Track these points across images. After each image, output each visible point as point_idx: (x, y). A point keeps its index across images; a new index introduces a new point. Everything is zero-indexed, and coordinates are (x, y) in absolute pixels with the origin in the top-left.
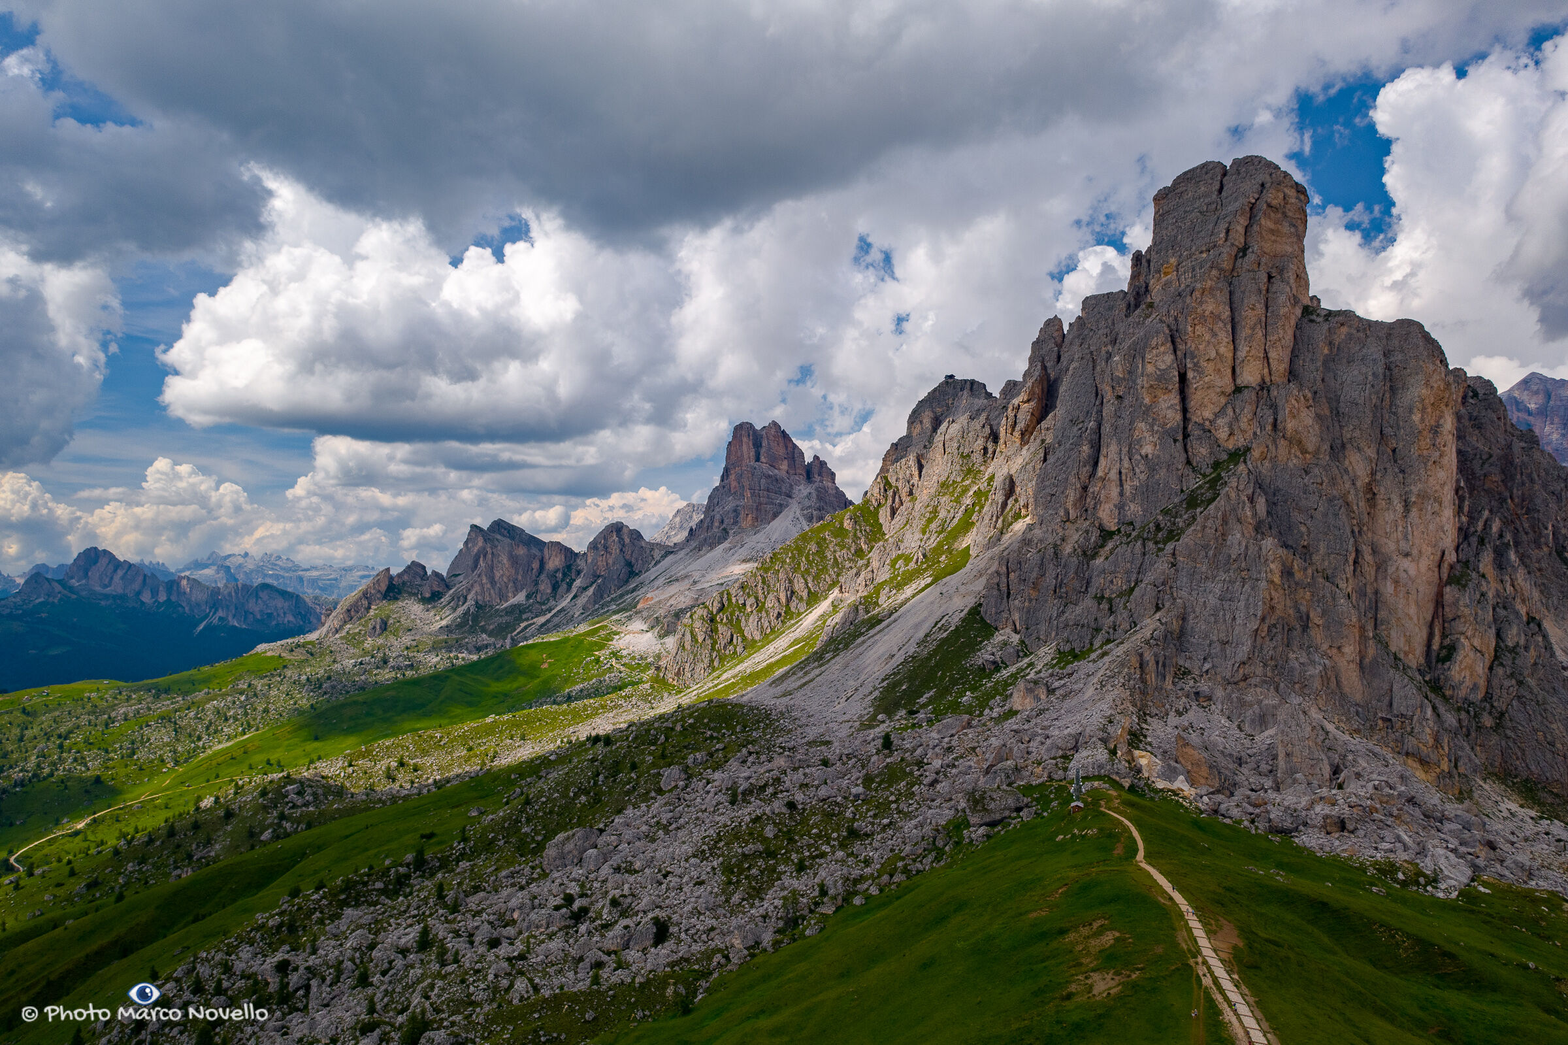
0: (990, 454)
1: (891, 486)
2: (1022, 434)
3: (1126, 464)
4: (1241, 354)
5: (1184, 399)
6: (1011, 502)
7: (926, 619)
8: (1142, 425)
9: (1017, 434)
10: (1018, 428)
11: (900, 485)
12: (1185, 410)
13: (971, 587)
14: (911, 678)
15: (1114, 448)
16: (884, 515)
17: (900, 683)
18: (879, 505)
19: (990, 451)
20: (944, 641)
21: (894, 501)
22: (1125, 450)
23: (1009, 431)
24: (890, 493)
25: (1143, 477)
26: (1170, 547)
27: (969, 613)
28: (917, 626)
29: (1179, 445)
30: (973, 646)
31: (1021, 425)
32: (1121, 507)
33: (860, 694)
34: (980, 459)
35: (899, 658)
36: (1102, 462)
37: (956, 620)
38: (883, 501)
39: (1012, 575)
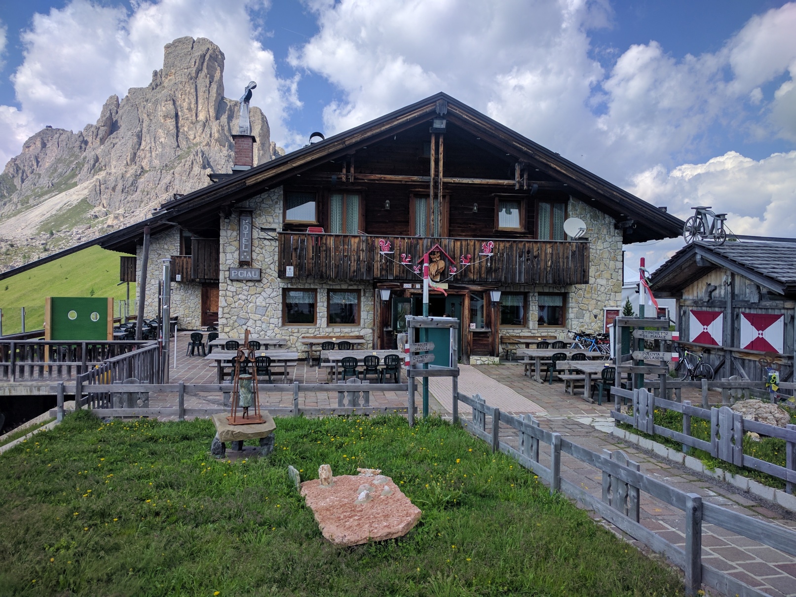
0: (83, 149)
1: (20, 169)
2: (101, 140)
3: (153, 144)
4: (200, 109)
5: (177, 123)
6: (97, 164)
7: (59, 203)
8: (160, 130)
9: (98, 139)
10: (99, 137)
11: (26, 169)
12: (177, 127)
13: (82, 192)
14: (56, 221)
15: (148, 138)
16: (17, 181)
17: (50, 223)
18: (14, 176)
19: (83, 147)
20: (69, 210)
21: (23, 175)
22: (153, 139)
23: (94, 137)
24: (21, 171)
25: (160, 150)
26: (172, 171)
27: (82, 201)
28: (56, 204)
29: (175, 139)
30: (85, 211)
31: (100, 136)
32: (151, 162)
33: (29, 227)
34: (78, 150)
35: (48, 215)
36: (143, 143)
37: (75, 203)
38: (16, 175)
39: (102, 186)
